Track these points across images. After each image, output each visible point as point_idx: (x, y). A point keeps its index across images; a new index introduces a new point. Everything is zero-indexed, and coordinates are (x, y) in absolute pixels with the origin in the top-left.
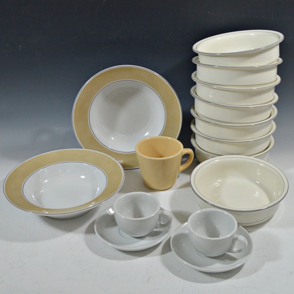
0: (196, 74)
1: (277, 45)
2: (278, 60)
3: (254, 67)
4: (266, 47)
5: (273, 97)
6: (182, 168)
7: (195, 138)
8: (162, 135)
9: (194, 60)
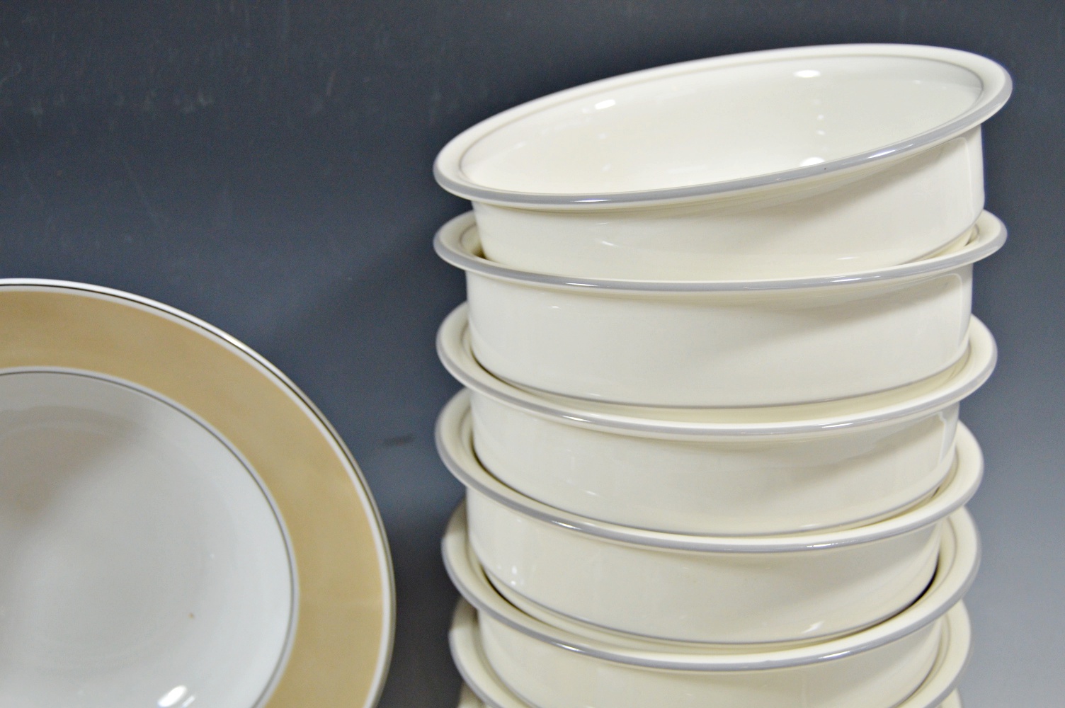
0: (465, 327)
1: (968, 135)
2: (978, 231)
3: (827, 283)
4: (900, 147)
9: (447, 242)
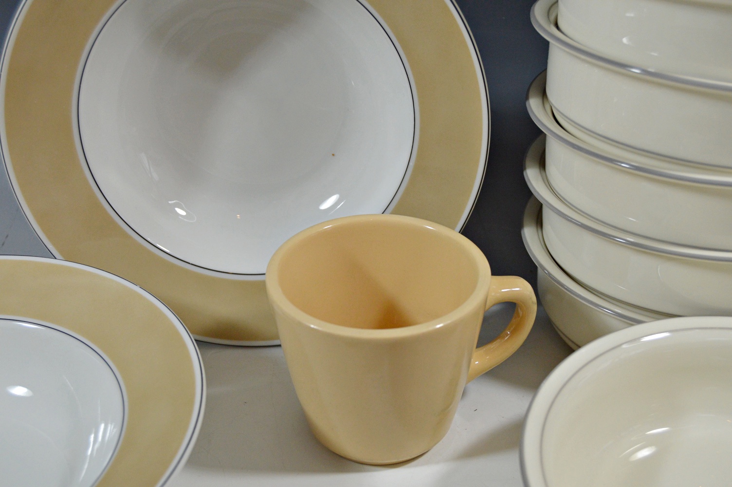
6: (482, 359)
7: (539, 222)
8: (395, 212)
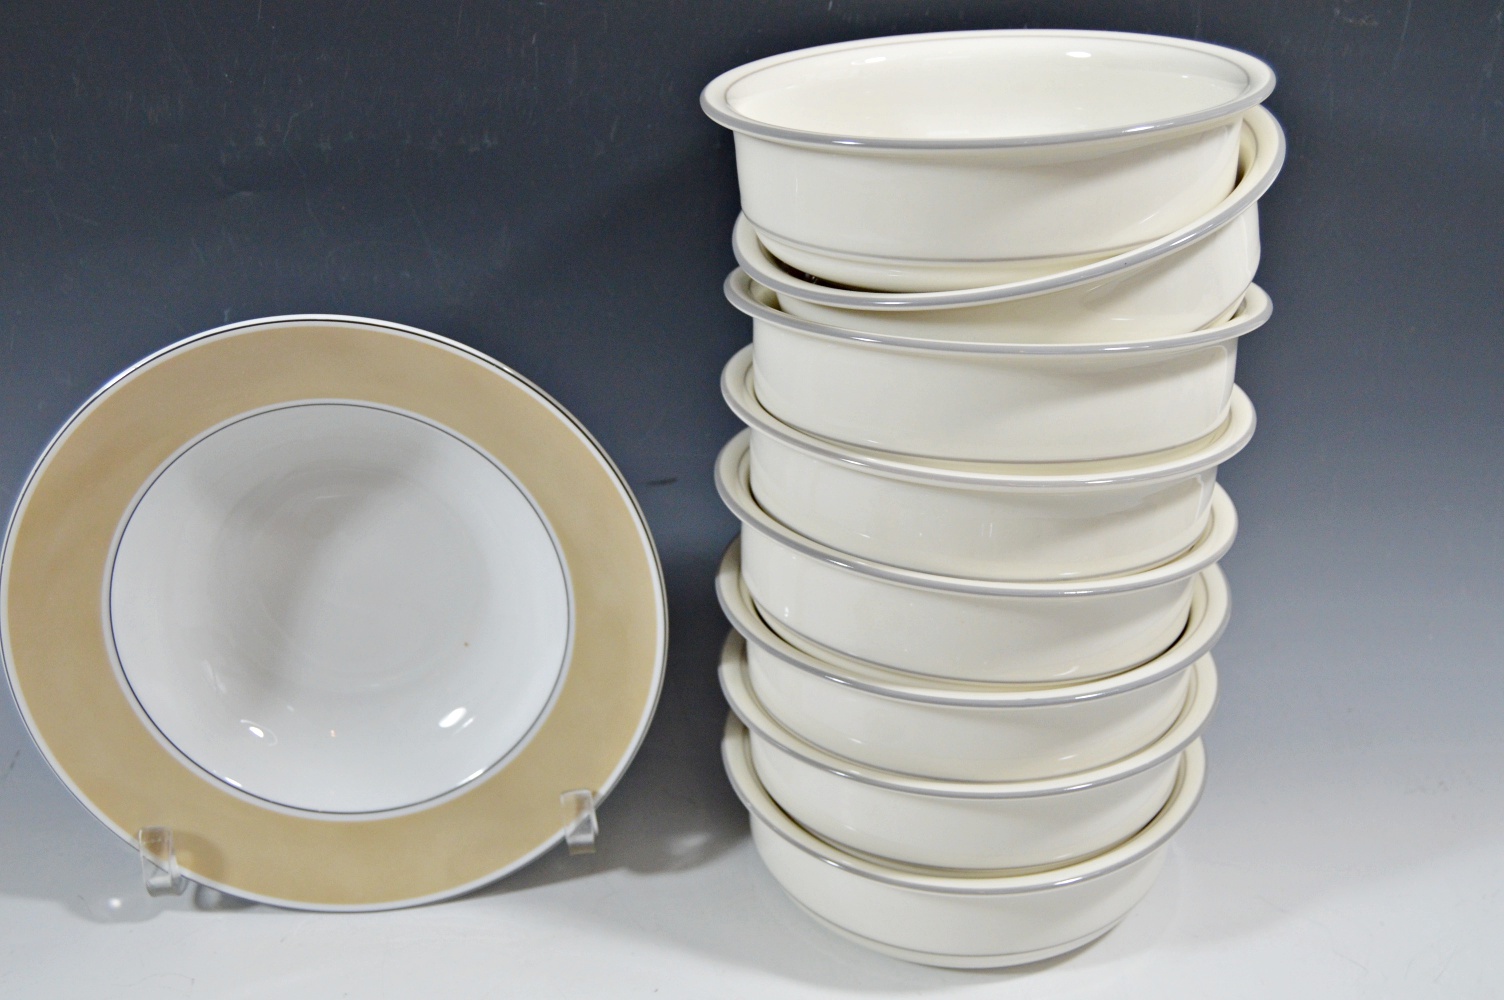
2: (1244, 305)
5: (1207, 513)
9: (735, 287)
